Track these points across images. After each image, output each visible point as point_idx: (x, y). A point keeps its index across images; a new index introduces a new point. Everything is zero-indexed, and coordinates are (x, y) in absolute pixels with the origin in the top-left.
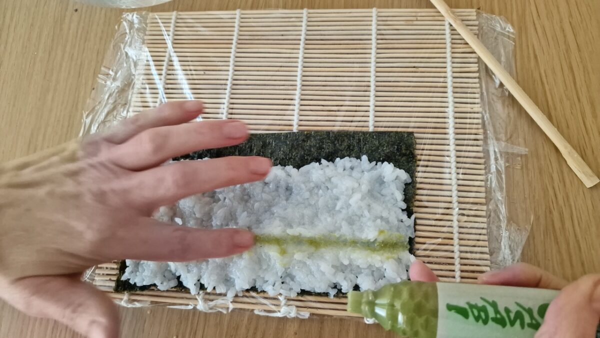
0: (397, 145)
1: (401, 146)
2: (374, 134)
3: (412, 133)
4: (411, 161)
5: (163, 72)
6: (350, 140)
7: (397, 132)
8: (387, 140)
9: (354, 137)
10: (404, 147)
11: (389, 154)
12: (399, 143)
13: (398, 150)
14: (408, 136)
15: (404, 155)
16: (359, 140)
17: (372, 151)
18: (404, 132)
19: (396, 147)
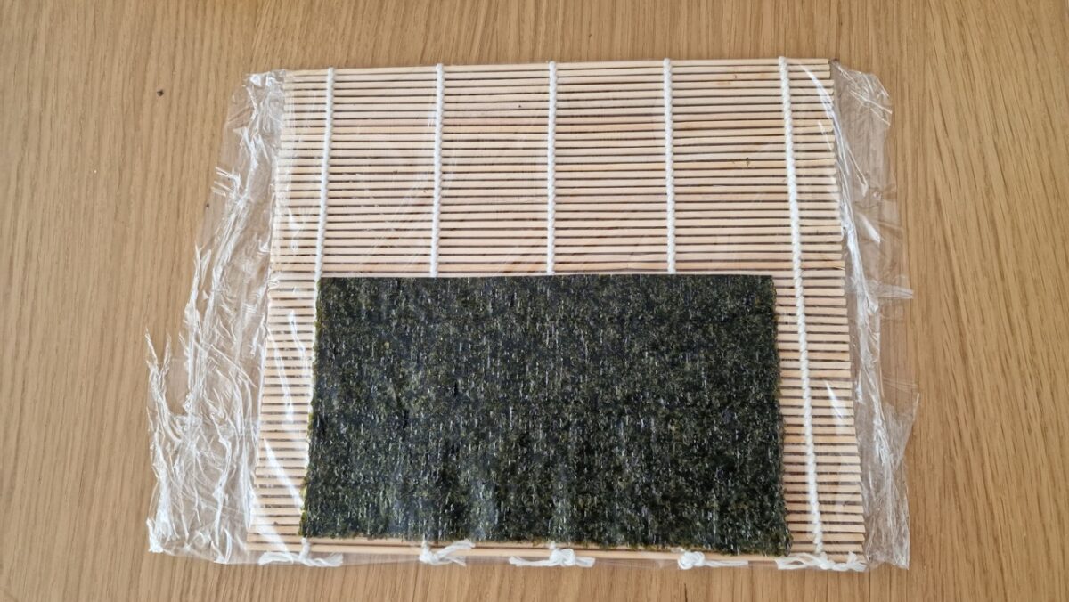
0: (747, 297)
1: (752, 298)
2: (709, 279)
3: (769, 278)
4: (769, 321)
6: (672, 288)
7: (745, 277)
8: (731, 288)
9: (677, 283)
10: (757, 301)
11: (735, 312)
12: (750, 294)
13: (747, 303)
14: (763, 282)
15: (759, 312)
16: (686, 286)
17: (708, 306)
18: (757, 276)
19: (745, 299)
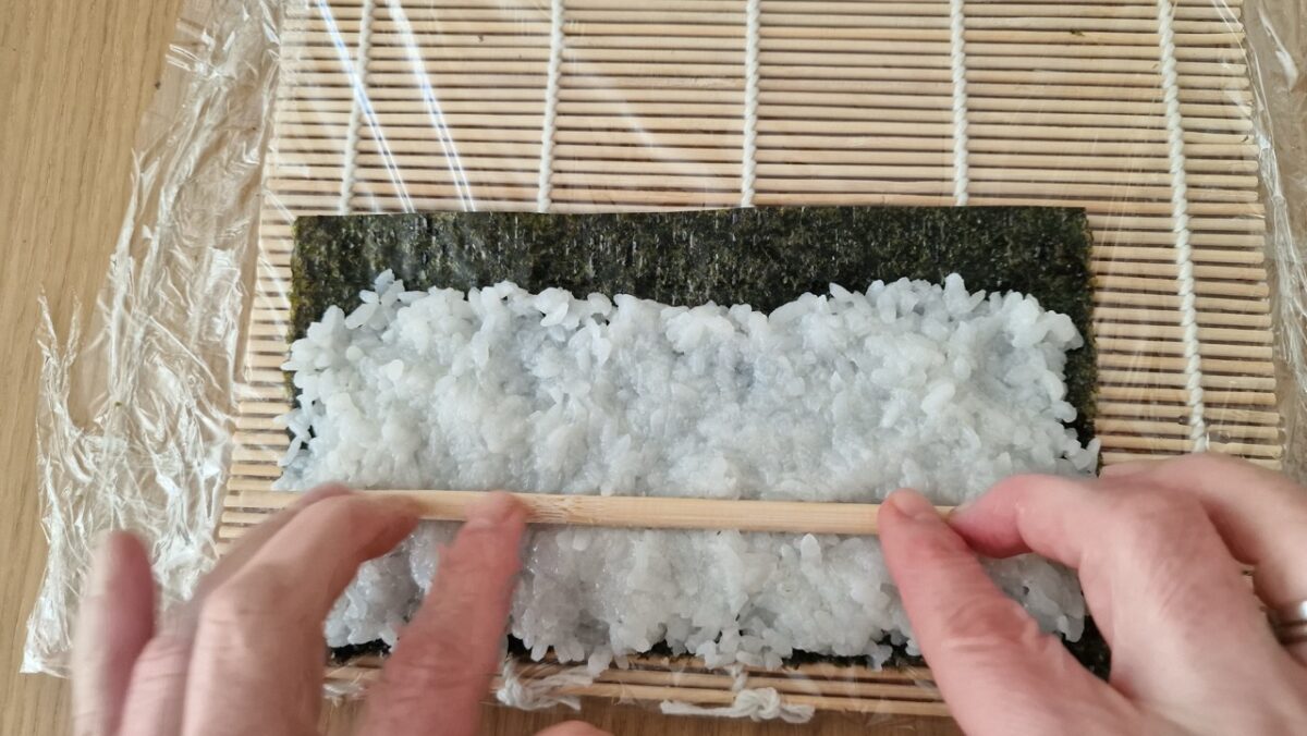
0: (1042, 245)
1: (1052, 247)
2: (975, 213)
3: (1080, 211)
4: (1079, 287)
5: (361, 38)
6: (909, 230)
7: (1039, 209)
8: (1015, 230)
9: (919, 222)
10: (1059, 250)
11: (1020, 271)
12: (1046, 240)
13: (1043, 256)
14: (1070, 219)
15: (1060, 271)
16: (935, 228)
17: (972, 263)
18: (1059, 209)
19: (1038, 249)
